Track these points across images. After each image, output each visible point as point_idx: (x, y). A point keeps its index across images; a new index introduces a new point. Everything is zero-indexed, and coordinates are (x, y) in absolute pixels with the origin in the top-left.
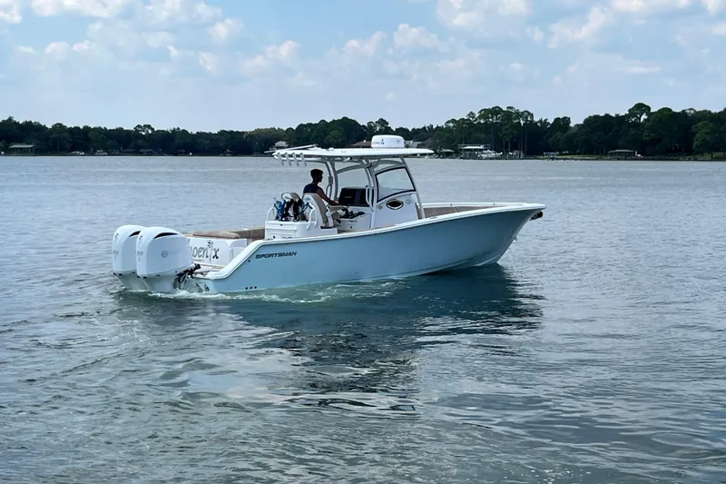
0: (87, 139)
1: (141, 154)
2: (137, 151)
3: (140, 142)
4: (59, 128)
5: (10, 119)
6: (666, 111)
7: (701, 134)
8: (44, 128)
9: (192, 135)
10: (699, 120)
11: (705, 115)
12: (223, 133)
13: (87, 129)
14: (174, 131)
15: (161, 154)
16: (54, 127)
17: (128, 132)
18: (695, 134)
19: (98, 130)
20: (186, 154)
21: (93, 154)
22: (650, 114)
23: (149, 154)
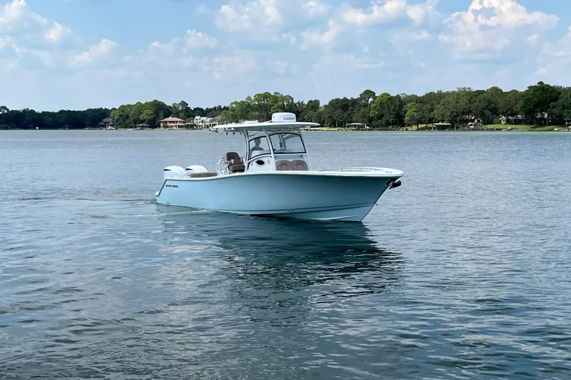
9: (38, 114)
12: (62, 112)
14: (24, 111)
15: (13, 128)
20: (34, 128)
23: (5, 128)
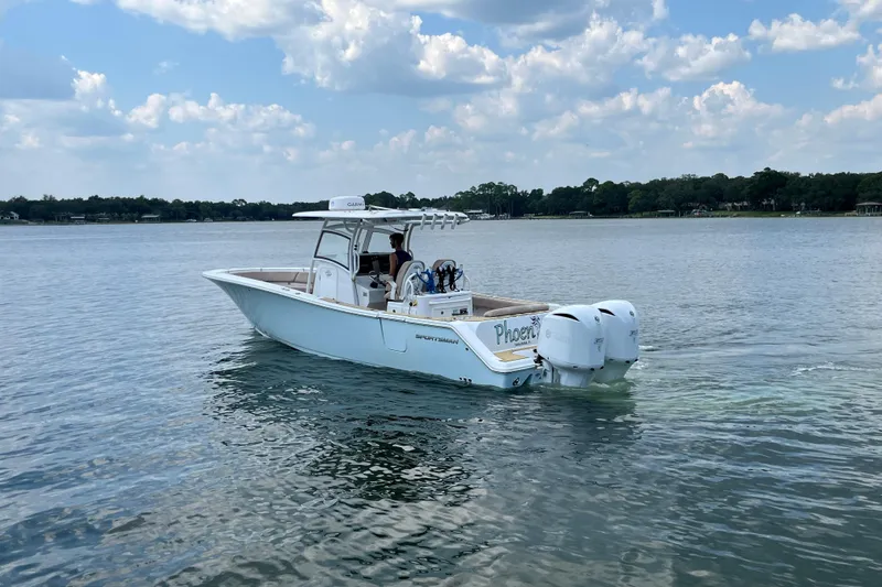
0: (198, 210)
1: (238, 220)
2: (235, 219)
3: (237, 211)
4: (177, 202)
5: (142, 197)
6: (609, 183)
7: (634, 198)
8: (166, 203)
9: (274, 206)
10: (632, 189)
11: (638, 186)
13: (198, 203)
14: (261, 204)
15: (251, 220)
16: (174, 202)
17: (228, 205)
18: (629, 199)
19: (207, 204)
20: (270, 220)
21: (203, 221)
22: (598, 186)
23: (244, 220)
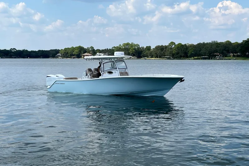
1: (12, 58)
2: (11, 57)
3: (12, 54)
9: (29, 52)
12: (39, 51)
14: (23, 50)
15: (18, 58)
17: (8, 51)
20: (27, 58)
23: (15, 58)
